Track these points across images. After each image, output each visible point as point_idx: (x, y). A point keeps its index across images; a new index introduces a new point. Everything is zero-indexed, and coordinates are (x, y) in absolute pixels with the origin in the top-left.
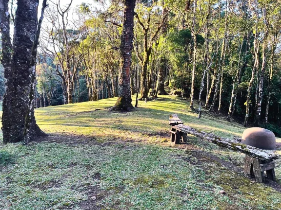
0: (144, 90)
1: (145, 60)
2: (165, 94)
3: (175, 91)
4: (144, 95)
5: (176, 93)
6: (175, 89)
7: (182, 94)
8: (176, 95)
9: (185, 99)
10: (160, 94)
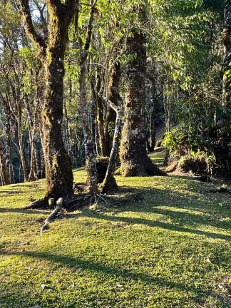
0: (55, 162)
1: (52, 42)
2: (151, 170)
3: (183, 159)
4: (57, 184)
5: (188, 166)
6: (183, 154)
7: (210, 169)
8: (191, 173)
9: (223, 191)
10: (132, 173)
